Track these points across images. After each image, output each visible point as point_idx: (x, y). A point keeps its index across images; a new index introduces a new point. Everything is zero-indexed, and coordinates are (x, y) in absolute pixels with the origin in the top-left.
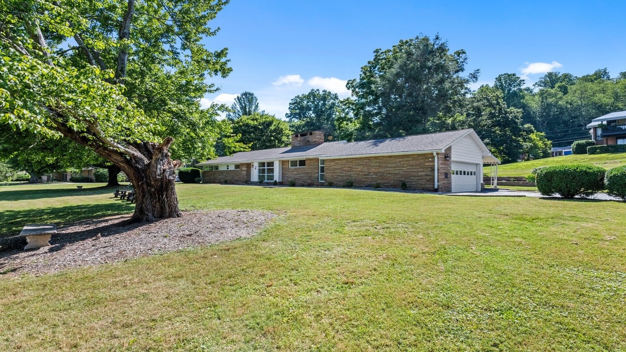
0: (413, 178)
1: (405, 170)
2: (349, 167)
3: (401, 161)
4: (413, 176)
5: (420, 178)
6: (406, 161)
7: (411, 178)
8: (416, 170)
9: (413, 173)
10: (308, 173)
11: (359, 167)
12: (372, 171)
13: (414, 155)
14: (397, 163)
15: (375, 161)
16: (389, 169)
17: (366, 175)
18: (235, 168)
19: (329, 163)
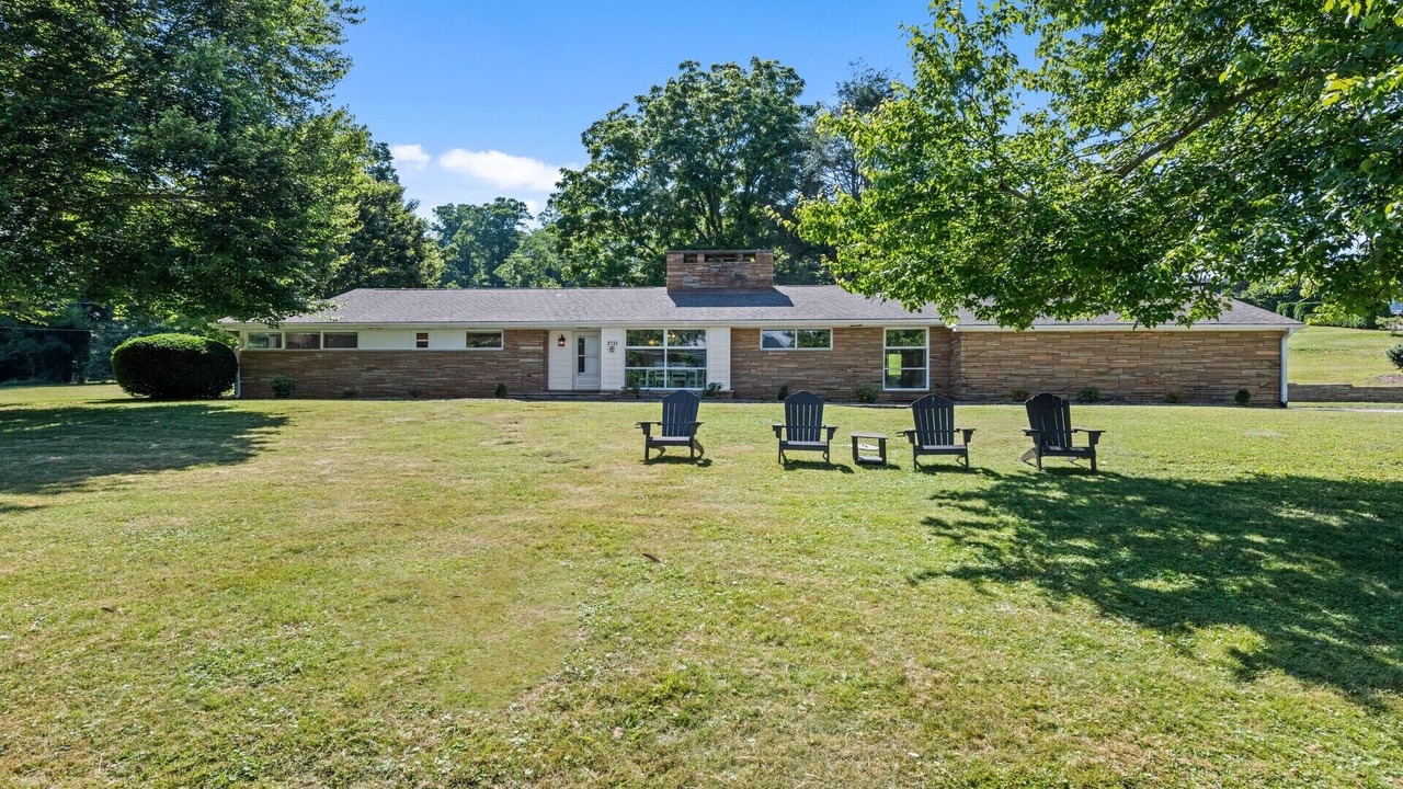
0: (1230, 381)
1: (1209, 365)
2: (1048, 354)
3: (1199, 345)
4: (1229, 378)
5: (1245, 381)
6: (1211, 344)
7: (1223, 381)
8: (1236, 365)
9: (1229, 371)
10: (843, 368)
11: (1080, 354)
12: (1120, 365)
13: (1230, 332)
14: (1189, 347)
15: (1127, 342)
16: (1167, 361)
17: (1102, 374)
18: (468, 345)
19: (981, 342)
